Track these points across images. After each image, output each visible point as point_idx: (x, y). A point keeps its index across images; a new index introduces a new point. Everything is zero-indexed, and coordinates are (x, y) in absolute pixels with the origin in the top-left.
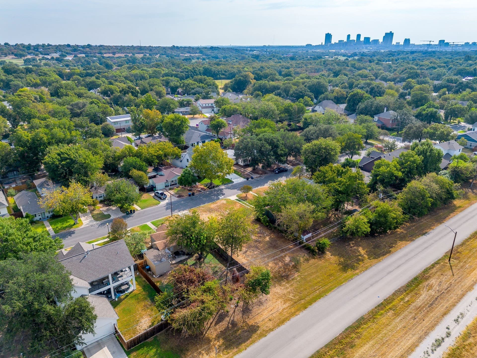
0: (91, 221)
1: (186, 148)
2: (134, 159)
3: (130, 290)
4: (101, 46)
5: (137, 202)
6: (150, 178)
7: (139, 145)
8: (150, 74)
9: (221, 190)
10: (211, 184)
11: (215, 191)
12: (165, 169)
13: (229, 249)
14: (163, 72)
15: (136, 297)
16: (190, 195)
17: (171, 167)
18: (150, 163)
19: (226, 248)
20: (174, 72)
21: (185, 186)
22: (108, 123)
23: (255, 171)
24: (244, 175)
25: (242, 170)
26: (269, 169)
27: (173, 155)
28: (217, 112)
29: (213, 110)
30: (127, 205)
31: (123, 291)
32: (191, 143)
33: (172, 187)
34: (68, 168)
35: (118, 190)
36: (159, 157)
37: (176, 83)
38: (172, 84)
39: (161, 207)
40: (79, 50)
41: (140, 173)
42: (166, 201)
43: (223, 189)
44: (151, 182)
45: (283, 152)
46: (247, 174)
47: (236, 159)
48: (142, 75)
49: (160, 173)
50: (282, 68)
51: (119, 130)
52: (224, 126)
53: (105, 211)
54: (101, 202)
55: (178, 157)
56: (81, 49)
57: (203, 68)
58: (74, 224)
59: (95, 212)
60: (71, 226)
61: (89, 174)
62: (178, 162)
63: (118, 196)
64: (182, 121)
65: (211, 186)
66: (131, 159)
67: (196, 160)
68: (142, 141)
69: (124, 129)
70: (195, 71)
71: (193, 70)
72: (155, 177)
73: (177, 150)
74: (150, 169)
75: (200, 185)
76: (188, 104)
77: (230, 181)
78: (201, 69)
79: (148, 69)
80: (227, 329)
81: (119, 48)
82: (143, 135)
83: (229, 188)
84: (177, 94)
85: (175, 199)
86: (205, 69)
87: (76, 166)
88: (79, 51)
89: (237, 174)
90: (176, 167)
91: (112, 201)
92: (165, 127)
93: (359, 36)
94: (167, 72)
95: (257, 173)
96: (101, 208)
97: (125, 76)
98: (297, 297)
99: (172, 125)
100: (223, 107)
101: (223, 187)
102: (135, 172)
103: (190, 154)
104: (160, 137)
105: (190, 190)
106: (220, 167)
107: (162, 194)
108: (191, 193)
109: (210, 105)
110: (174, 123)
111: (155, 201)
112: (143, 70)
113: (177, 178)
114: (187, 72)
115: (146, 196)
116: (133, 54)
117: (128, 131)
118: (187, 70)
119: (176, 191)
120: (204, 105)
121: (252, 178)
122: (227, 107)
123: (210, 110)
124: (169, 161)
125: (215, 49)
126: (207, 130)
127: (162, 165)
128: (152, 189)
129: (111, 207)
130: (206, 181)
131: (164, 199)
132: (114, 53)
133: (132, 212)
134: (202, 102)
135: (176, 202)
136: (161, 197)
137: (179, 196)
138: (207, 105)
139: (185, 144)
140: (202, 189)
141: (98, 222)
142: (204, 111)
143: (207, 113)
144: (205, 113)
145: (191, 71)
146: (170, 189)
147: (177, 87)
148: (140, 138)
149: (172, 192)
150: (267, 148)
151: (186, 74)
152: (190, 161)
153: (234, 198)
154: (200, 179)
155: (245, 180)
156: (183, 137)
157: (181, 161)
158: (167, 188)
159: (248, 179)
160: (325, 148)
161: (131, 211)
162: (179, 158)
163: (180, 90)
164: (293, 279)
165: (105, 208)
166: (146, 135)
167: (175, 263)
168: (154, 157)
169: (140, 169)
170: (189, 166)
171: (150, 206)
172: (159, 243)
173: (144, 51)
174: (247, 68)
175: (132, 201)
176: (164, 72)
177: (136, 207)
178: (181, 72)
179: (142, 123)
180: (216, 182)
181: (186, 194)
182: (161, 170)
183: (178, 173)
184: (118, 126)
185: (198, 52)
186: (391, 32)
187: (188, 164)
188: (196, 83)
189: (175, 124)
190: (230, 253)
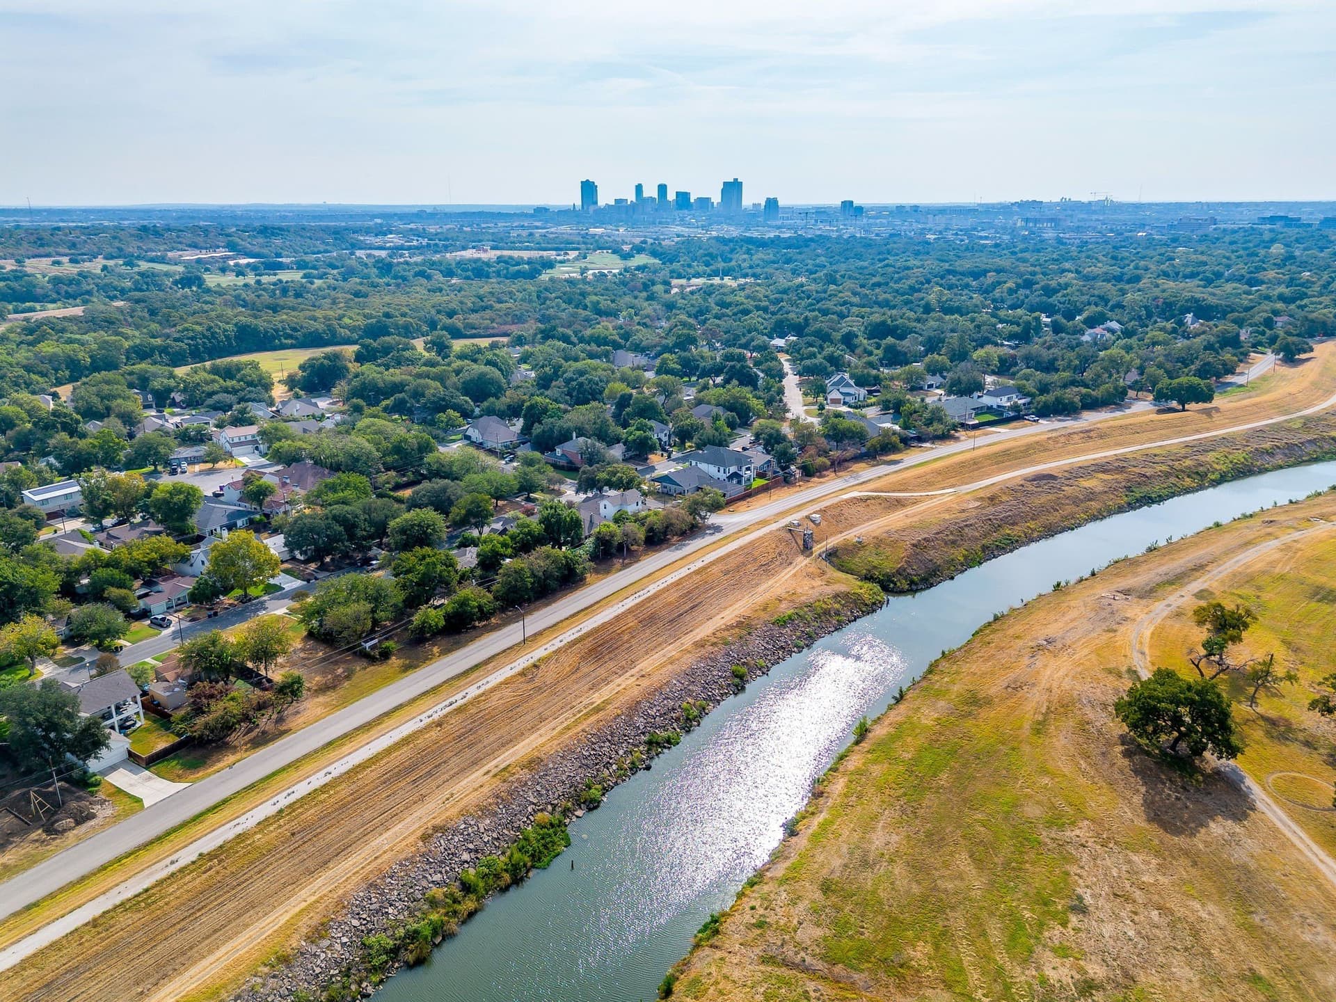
0: (54, 669)
1: (200, 539)
2: (110, 571)
3: (137, 725)
5: (124, 634)
6: (140, 597)
7: (104, 542)
8: (91, 351)
9: (262, 603)
10: (246, 595)
11: (252, 605)
12: (163, 581)
13: (262, 667)
14: (126, 344)
15: (147, 730)
16: (210, 616)
17: (174, 577)
18: (135, 573)
19: (257, 667)
20: (158, 341)
21: (201, 603)
22: (27, 503)
23: (323, 567)
24: (303, 575)
25: (302, 567)
26: (348, 561)
27: (175, 557)
28: (266, 451)
29: (257, 448)
30: (109, 640)
31: (129, 727)
32: (208, 529)
33: (178, 608)
34: (7, 597)
35: (93, 620)
36: (151, 563)
37: (166, 381)
38: (156, 384)
39: (165, 637)
41: (123, 592)
42: (172, 629)
43: (265, 601)
44: (142, 603)
45: (365, 533)
46: (309, 574)
47: (291, 551)
48: (69, 356)
49: (156, 588)
50: (439, 312)
51: (53, 515)
52: (271, 492)
53: (74, 654)
54: (64, 642)
55: (185, 559)
57: (236, 325)
58: (30, 675)
59: (57, 657)
60: (26, 678)
61: (41, 602)
62: (186, 568)
63: (94, 628)
64: (189, 493)
65: (245, 599)
66: (102, 573)
67: (216, 562)
68: (108, 534)
69: (63, 510)
70: (212, 334)
72: (146, 595)
73: (181, 548)
74: (137, 584)
75: (226, 600)
76: (200, 438)
77: (278, 588)
78: (230, 327)
79: (86, 337)
82: (108, 521)
83: (278, 599)
84: (170, 406)
85: (185, 624)
89: (291, 575)
90: (183, 575)
91: (86, 637)
92: (155, 506)
93: (662, 189)
94: (138, 341)
95: (327, 570)
96: (64, 651)
97: (25, 362)
99: (169, 503)
100: (277, 445)
101: (266, 598)
102: (114, 592)
103: (205, 553)
104: (145, 522)
105: (209, 609)
106: (259, 568)
107: (163, 619)
108: (212, 612)
109: (249, 438)
110: (172, 498)
111: (152, 631)
112: (70, 341)
113: (186, 593)
114: (192, 338)
115: (136, 626)
116: (18, 261)
117: (73, 514)
118: (191, 334)
119: (186, 613)
120: (236, 440)
121: (316, 579)
122: (285, 444)
123: (250, 448)
124: (168, 567)
125: (273, 234)
126: (240, 500)
127: (159, 574)
128: (145, 614)
129: (81, 648)
130: (238, 592)
131: (168, 626)
133: (118, 649)
134: (232, 433)
135: (188, 628)
136: (161, 624)
137: (193, 620)
138: (243, 439)
139: (197, 533)
140: (230, 605)
141: (67, 669)
142: (235, 451)
143: (244, 455)
144: (239, 455)
145: (205, 337)
146: (176, 612)
147: (169, 390)
148: (103, 529)
149: (180, 615)
150: (335, 530)
151: (189, 344)
152: (207, 564)
153: (281, 611)
154: (227, 590)
155: (305, 583)
156: (193, 521)
157: (192, 565)
158: (171, 611)
159: (308, 581)
160: (419, 525)
161: (116, 648)
162: (189, 560)
163: (178, 397)
165: (72, 650)
166: (115, 520)
168: (142, 564)
169: (121, 585)
170: (204, 572)
171: (146, 638)
172: (170, 675)
173: (51, 250)
174: (351, 318)
175: (117, 633)
176: (131, 343)
177: (122, 642)
178: (176, 340)
179: (105, 500)
180: (252, 591)
181: (203, 615)
182: (156, 584)
183: (187, 585)
184: (52, 507)
186: (736, 180)
187: (204, 569)
188: (217, 377)
189: (175, 499)
190: (263, 672)
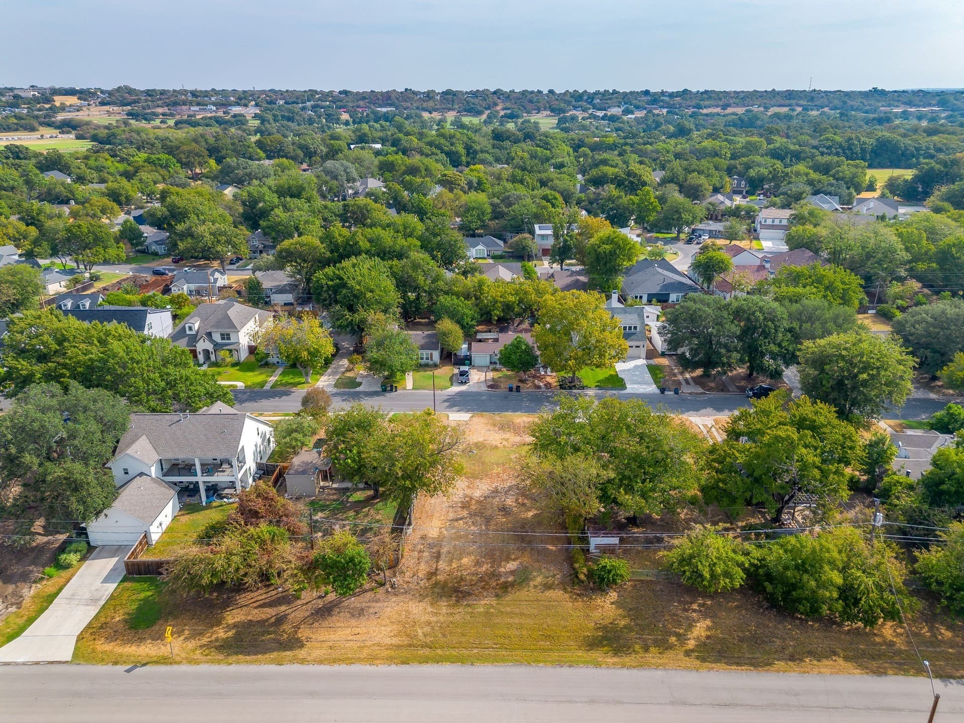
0: (328, 385)
4: (706, 92)
10: (574, 379)
16: (510, 390)
23: (702, 379)
24: (666, 381)
33: (501, 366)
38: (752, 172)
39: (443, 395)
40: (662, 101)
41: (448, 327)
42: (463, 388)
44: (465, 347)
51: (548, 252)
53: (363, 376)
56: (666, 99)
71: (845, 144)
75: (551, 377)
77: (620, 386)
80: (262, 623)
81: (742, 95)
85: (480, 389)
86: (880, 142)
87: (344, 291)
88: (661, 104)
98: (428, 640)
101: (591, 392)
107: (463, 373)
115: (444, 370)
119: (497, 376)
121: (677, 391)
123: (781, 233)
128: (463, 360)
131: (463, 383)
132: (725, 107)
133: (394, 389)
135: (474, 394)
137: (493, 386)
140: (547, 384)
143: (771, 239)
144: (766, 239)
146: (494, 370)
147: (762, 179)
149: (490, 375)
155: (657, 391)
158: (492, 367)
159: (663, 391)
161: (394, 387)
163: (766, 186)
164: (468, 605)
167: (335, 489)
177: (408, 382)
181: (508, 384)
182: (506, 332)
185: (934, 102)
